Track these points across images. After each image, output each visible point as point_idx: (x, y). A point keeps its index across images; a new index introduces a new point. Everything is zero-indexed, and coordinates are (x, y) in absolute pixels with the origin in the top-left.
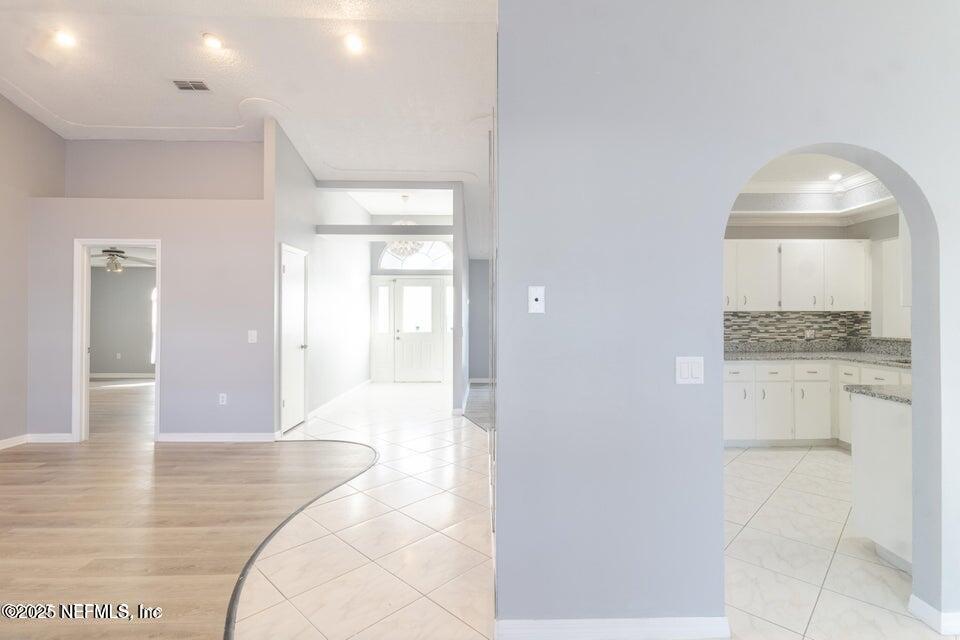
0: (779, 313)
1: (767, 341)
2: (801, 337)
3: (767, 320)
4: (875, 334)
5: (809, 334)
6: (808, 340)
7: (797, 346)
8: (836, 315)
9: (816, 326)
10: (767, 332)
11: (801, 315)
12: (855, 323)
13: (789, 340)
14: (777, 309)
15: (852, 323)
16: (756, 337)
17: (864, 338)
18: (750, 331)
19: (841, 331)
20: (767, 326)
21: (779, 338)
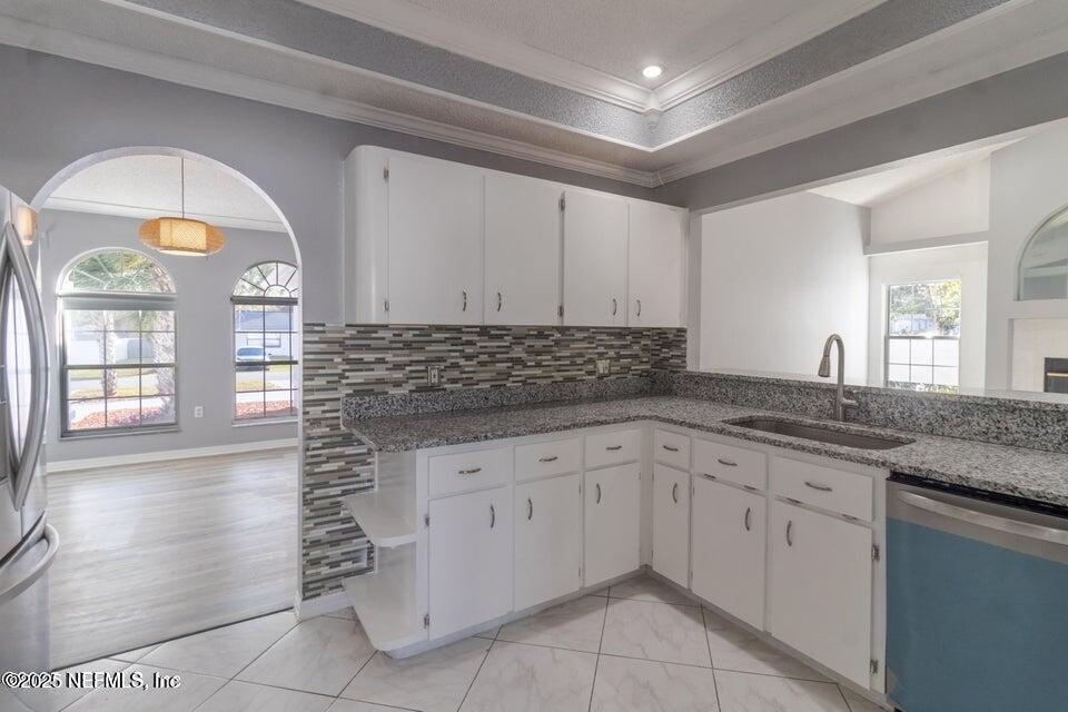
0: (557, 329)
1: (538, 381)
2: (590, 373)
3: (538, 344)
4: (690, 368)
5: (602, 366)
6: (601, 377)
7: (584, 391)
8: (638, 334)
9: (612, 353)
10: (539, 365)
11: (591, 334)
12: (663, 346)
13: (572, 379)
14: (555, 322)
15: (659, 347)
16: (520, 376)
17: (675, 372)
18: (510, 364)
19: (644, 360)
20: (539, 353)
21: (558, 376)
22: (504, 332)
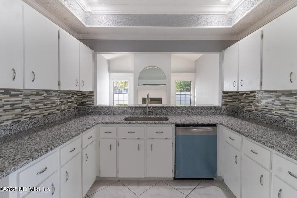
1: (37, 116)
2: (58, 110)
3: (37, 98)
6: (62, 111)
7: (57, 117)
8: (73, 93)
9: (65, 101)
10: (37, 108)
11: (58, 93)
12: (83, 98)
13: (52, 113)
15: (81, 98)
16: (28, 115)
17: (90, 106)
18: (23, 109)
19: (75, 103)
20: (37, 103)
21: (46, 113)
22: (19, 93)
